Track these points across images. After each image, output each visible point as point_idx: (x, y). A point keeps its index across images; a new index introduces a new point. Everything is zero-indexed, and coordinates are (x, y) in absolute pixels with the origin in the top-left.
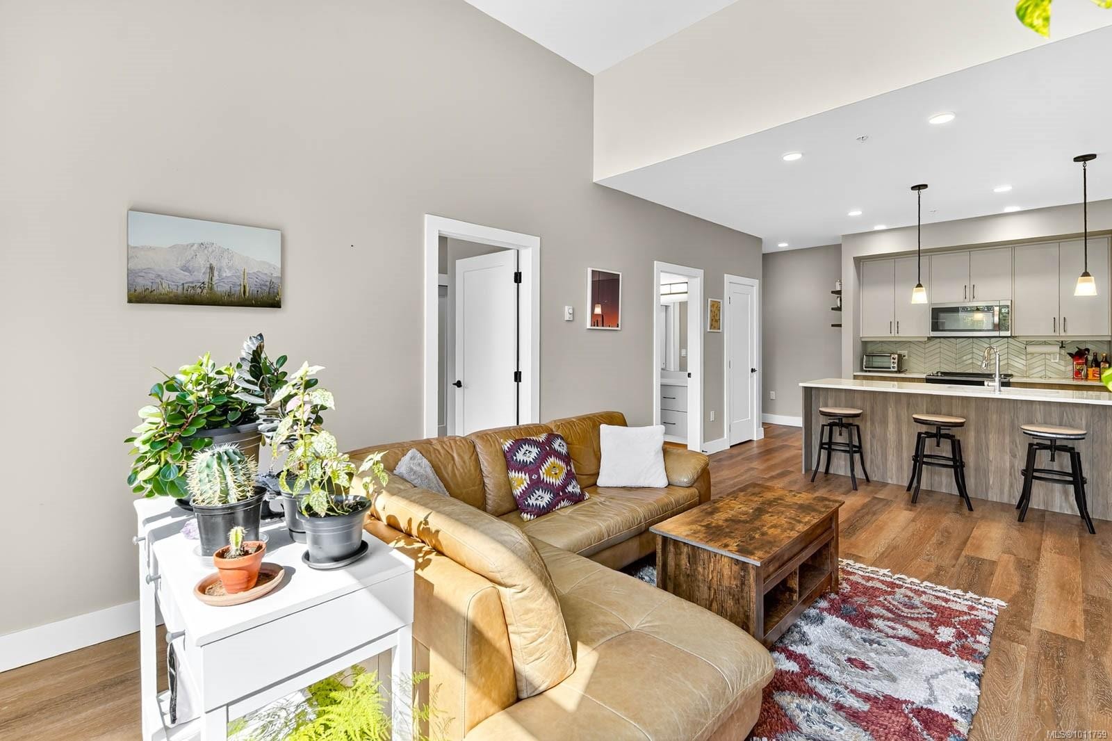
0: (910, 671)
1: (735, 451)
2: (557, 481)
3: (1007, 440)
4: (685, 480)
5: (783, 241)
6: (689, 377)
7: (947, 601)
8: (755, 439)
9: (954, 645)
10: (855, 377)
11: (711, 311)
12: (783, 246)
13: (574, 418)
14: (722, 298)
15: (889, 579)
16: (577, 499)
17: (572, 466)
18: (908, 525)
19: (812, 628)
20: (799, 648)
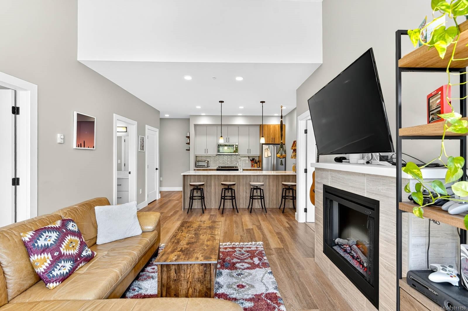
0: (255, 280)
1: (151, 206)
2: (74, 252)
3: (245, 188)
4: (152, 228)
5: (168, 114)
6: (129, 174)
7: (250, 248)
8: (157, 199)
9: (260, 264)
10: (194, 170)
11: (140, 142)
12: (167, 116)
13: (76, 205)
14: (145, 136)
15: (231, 246)
16: (89, 259)
17: (83, 238)
18: (225, 223)
19: (220, 279)
20: (220, 291)
